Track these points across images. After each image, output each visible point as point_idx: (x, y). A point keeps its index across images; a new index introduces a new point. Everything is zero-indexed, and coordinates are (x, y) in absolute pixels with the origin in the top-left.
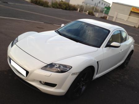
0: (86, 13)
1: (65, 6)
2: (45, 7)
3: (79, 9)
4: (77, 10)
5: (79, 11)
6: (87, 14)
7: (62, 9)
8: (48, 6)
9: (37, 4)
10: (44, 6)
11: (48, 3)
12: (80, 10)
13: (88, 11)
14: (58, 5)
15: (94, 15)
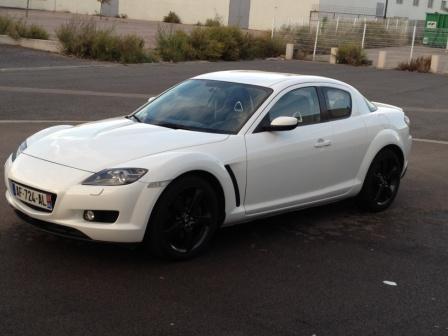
0: (325, 57)
1: (220, 45)
2: (127, 61)
3: (290, 48)
4: (283, 52)
5: (295, 56)
6: (333, 61)
7: (208, 58)
8: (141, 59)
9: (95, 58)
10: (122, 58)
11: (141, 44)
12: (295, 51)
13: (334, 51)
14: (186, 47)
15: (365, 63)
